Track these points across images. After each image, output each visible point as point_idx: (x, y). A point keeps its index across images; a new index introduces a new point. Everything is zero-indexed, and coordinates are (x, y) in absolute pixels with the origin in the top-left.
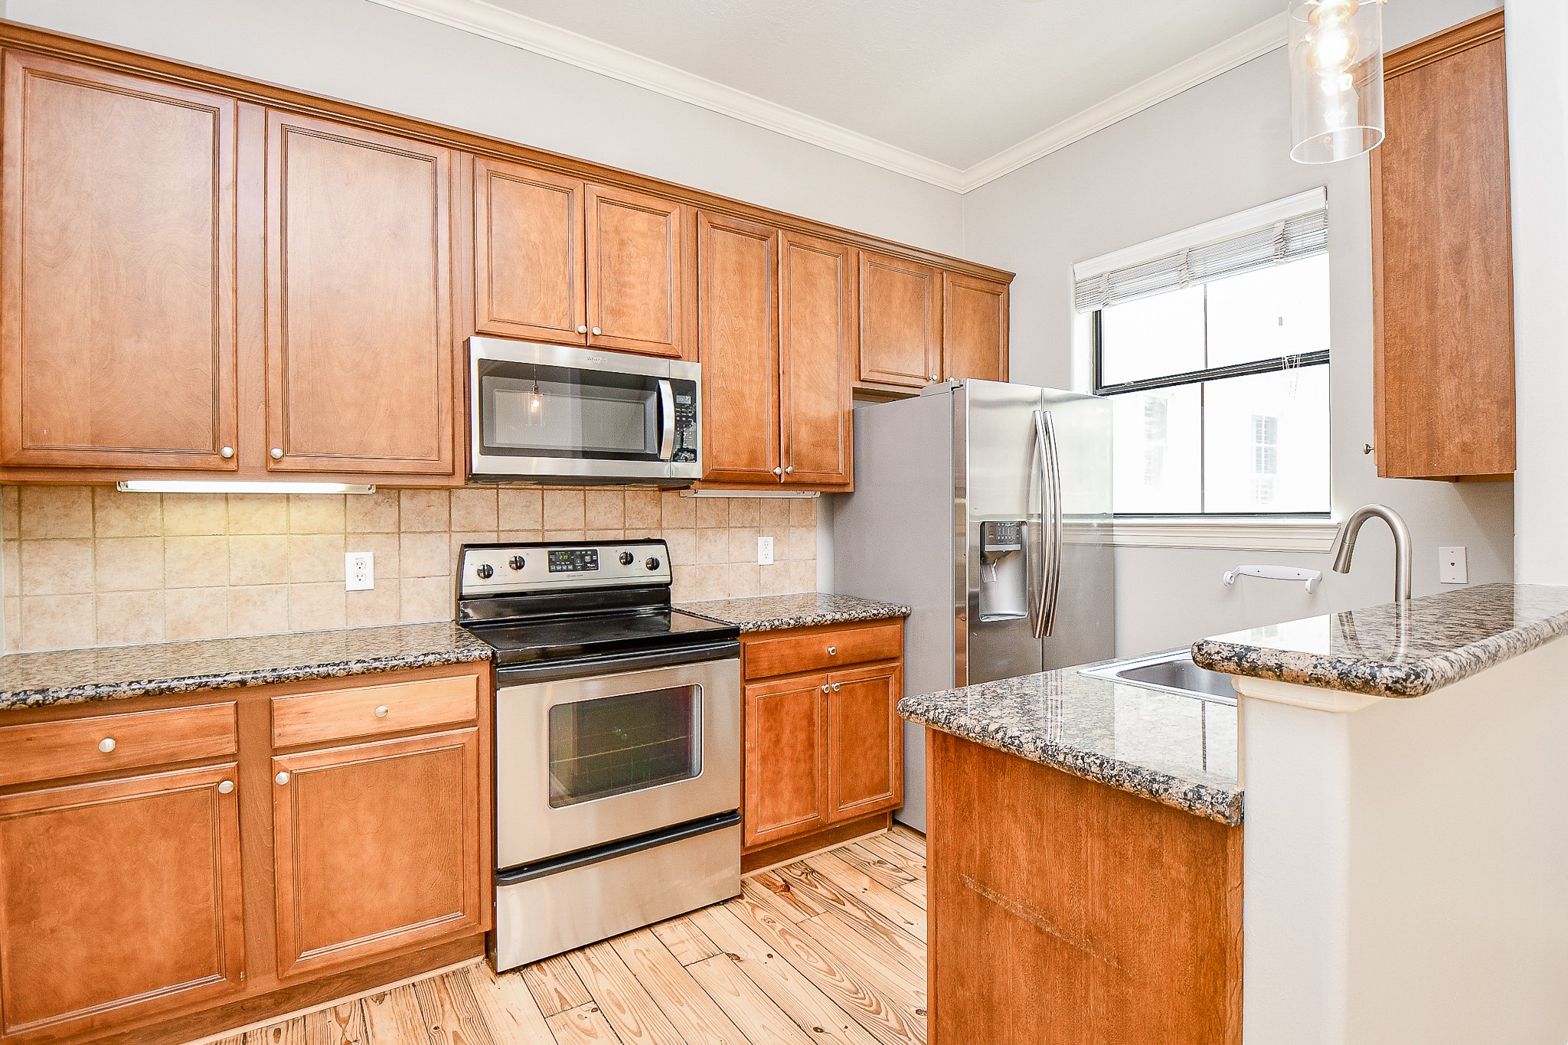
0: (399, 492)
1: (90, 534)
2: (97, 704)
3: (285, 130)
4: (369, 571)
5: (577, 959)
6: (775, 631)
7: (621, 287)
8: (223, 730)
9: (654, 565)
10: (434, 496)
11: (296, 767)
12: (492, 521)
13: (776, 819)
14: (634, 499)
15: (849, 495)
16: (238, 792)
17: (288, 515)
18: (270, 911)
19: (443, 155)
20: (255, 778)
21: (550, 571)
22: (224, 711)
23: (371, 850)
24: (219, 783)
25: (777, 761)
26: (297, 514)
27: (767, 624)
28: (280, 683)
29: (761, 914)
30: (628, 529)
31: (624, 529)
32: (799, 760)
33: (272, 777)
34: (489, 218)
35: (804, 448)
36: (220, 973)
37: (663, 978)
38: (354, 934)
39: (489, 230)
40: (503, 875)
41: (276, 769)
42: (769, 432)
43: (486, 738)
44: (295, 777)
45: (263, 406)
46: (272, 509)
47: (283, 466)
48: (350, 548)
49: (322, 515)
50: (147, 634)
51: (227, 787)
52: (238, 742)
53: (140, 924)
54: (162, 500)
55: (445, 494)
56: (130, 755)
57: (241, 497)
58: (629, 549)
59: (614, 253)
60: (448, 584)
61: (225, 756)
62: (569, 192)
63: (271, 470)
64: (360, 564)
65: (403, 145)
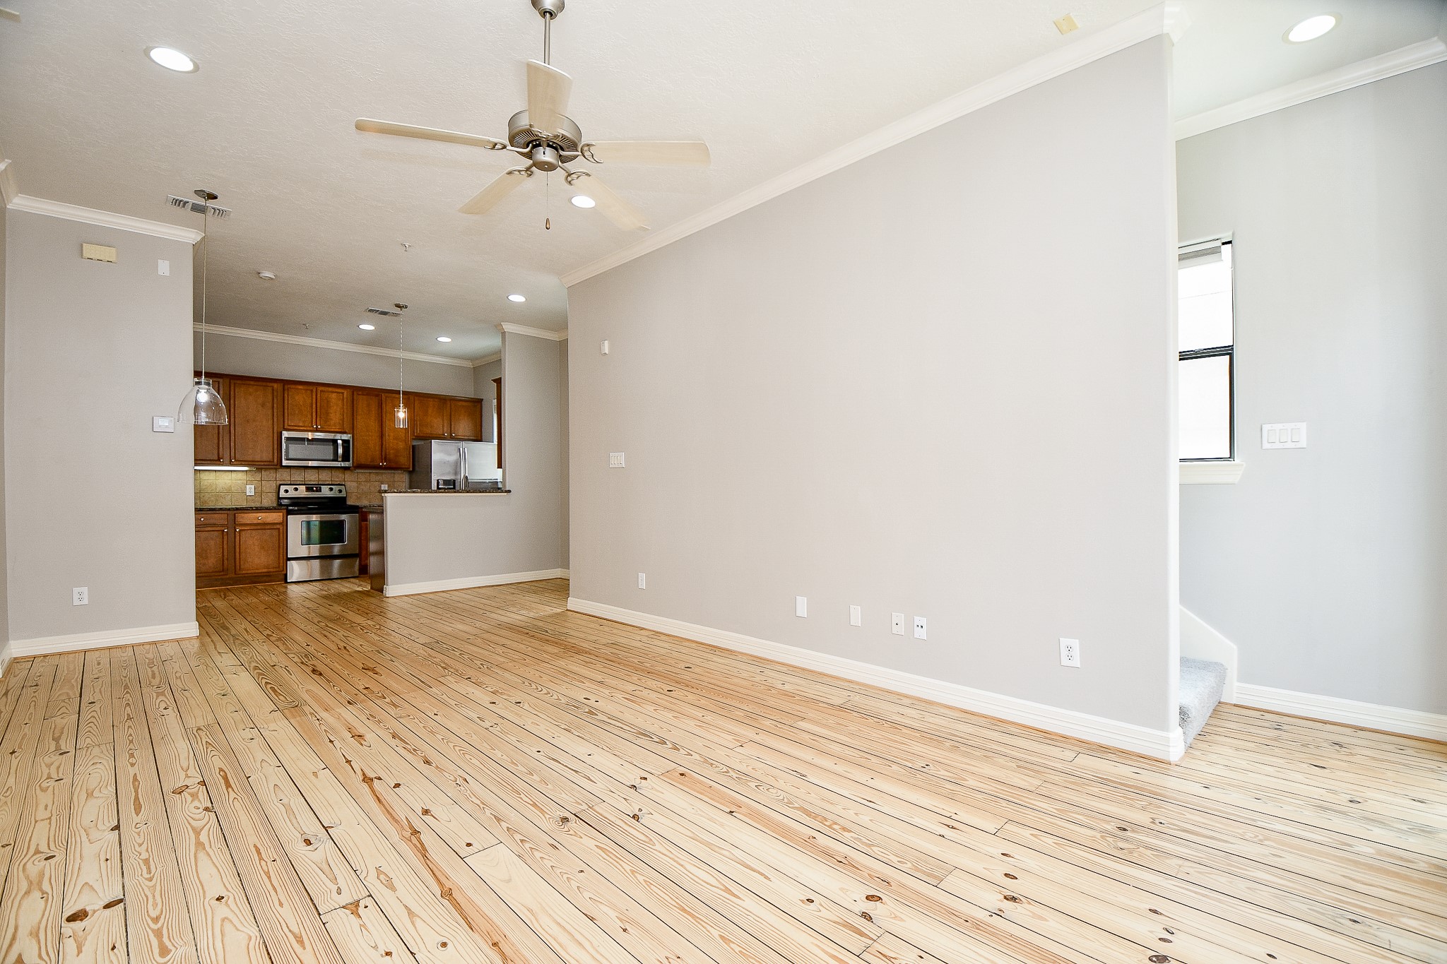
0: (262, 470)
3: (235, 384)
4: (253, 490)
5: (309, 583)
7: (327, 414)
8: (226, 519)
9: (340, 492)
10: (272, 471)
11: (241, 528)
12: (288, 477)
14: (334, 473)
16: (227, 532)
17: (232, 475)
18: (234, 560)
19: (275, 385)
20: (232, 530)
21: (306, 492)
22: (226, 515)
23: (257, 549)
24: (224, 530)
26: (234, 475)
28: (237, 510)
30: (331, 481)
33: (236, 530)
34: (288, 399)
35: (392, 456)
38: (252, 568)
39: (288, 401)
40: (288, 559)
41: (236, 528)
42: (378, 452)
43: (285, 527)
44: (240, 531)
45: (230, 451)
46: (227, 473)
47: (233, 463)
48: (248, 484)
49: (240, 476)
52: (228, 522)
55: (275, 470)
58: (332, 486)
59: (326, 405)
60: (275, 494)
62: (312, 391)
63: (231, 464)
64: (250, 488)
65: (264, 384)
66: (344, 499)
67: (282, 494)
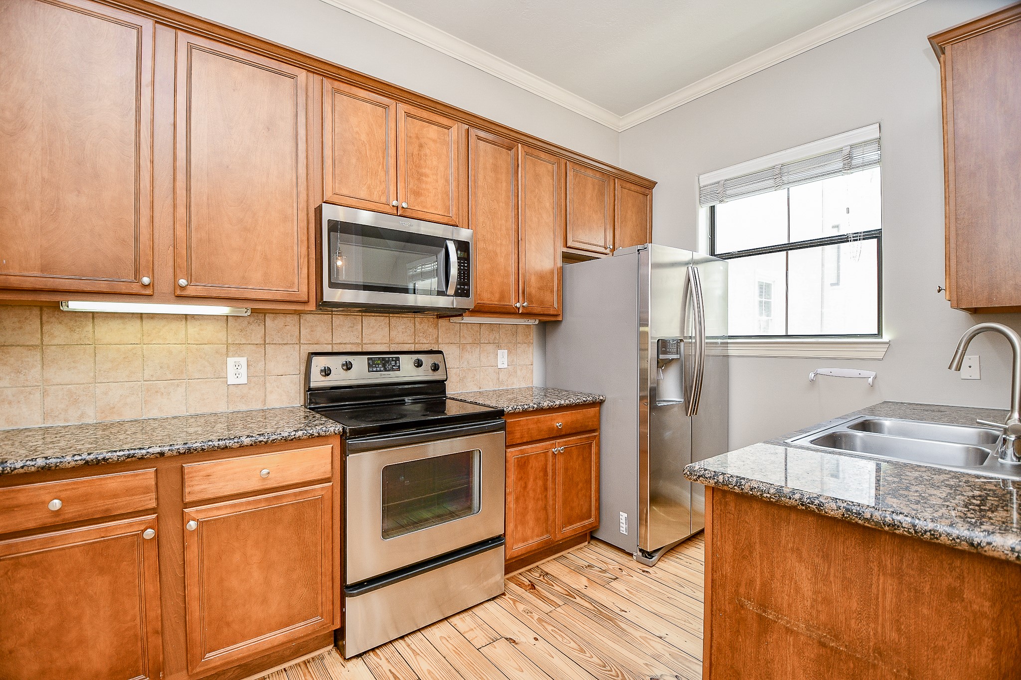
0: (265, 316)
1: (38, 342)
2: (47, 472)
3: (191, 47)
4: (244, 370)
5: (400, 645)
6: (525, 412)
7: (420, 177)
8: (146, 490)
9: (435, 368)
10: (289, 318)
11: (201, 517)
12: (328, 336)
13: (524, 540)
14: (420, 323)
15: (560, 322)
16: (157, 538)
17: (186, 330)
18: (182, 625)
19: (302, 75)
20: (171, 526)
21: (369, 372)
22: (147, 476)
23: (257, 575)
24: (143, 531)
25: (525, 500)
26: (193, 329)
27: (520, 408)
28: (190, 454)
29: (521, 607)
30: (417, 343)
31: (415, 343)
32: (538, 499)
33: (183, 523)
34: (333, 121)
35: (533, 291)
36: (144, 674)
37: (465, 659)
38: (244, 638)
39: (333, 130)
40: (348, 589)
41: (186, 518)
42: (512, 279)
43: (337, 490)
44: (201, 524)
45: (171, 248)
46: (175, 325)
47: (188, 292)
48: (230, 354)
49: (210, 331)
50: (81, 416)
51: (149, 533)
52: (157, 499)
53: (81, 641)
54: (93, 318)
55: (296, 317)
56: (72, 512)
57: (152, 316)
58: (420, 357)
59: (416, 152)
60: (299, 379)
61: (147, 510)
62: (386, 108)
63: (178, 295)
64: (237, 366)
67: (318, 381)
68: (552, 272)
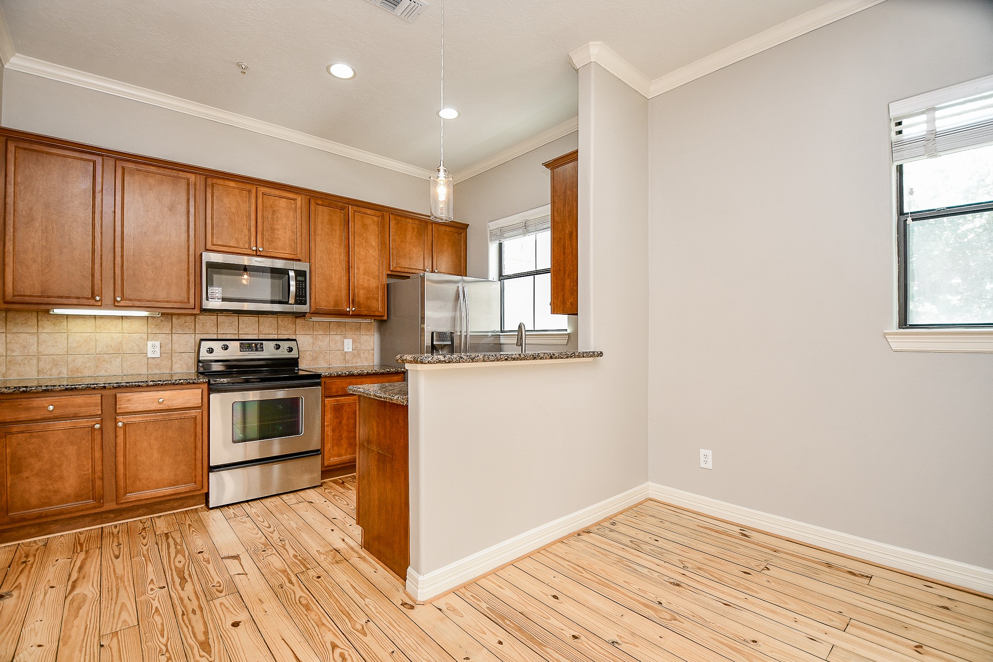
0: (172, 316)
1: (36, 331)
2: (47, 392)
3: (123, 168)
4: (158, 349)
5: (245, 505)
6: (339, 376)
7: (273, 230)
8: (96, 405)
9: (291, 350)
10: (188, 318)
11: (125, 421)
12: (214, 329)
13: (339, 456)
14: (282, 321)
16: (101, 429)
17: (122, 325)
18: (114, 477)
19: (192, 177)
20: (109, 425)
21: (240, 351)
22: (97, 398)
23: (156, 455)
24: (94, 425)
25: (340, 431)
26: (126, 324)
27: (335, 373)
28: (119, 387)
29: (327, 491)
30: (278, 334)
31: (276, 334)
32: (350, 431)
33: (116, 424)
34: (212, 202)
35: (361, 298)
36: (93, 499)
38: (148, 488)
39: (212, 207)
40: (212, 469)
41: (118, 421)
42: (344, 293)
43: (205, 414)
44: (125, 425)
45: (112, 280)
46: (115, 322)
47: (121, 304)
48: (149, 339)
49: (137, 325)
50: (59, 373)
51: (97, 426)
52: (102, 410)
53: (61, 478)
54: (67, 318)
55: (193, 317)
56: (58, 412)
57: (102, 317)
58: (278, 343)
59: (270, 216)
60: (193, 356)
61: (96, 415)
62: (249, 191)
63: (116, 306)
64: (153, 346)
65: (174, 173)
66: (294, 362)
67: (204, 355)
68: (377, 287)
